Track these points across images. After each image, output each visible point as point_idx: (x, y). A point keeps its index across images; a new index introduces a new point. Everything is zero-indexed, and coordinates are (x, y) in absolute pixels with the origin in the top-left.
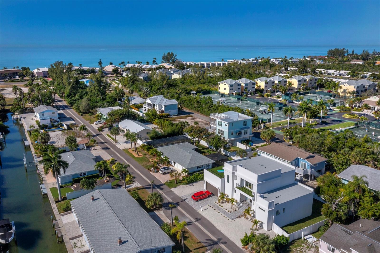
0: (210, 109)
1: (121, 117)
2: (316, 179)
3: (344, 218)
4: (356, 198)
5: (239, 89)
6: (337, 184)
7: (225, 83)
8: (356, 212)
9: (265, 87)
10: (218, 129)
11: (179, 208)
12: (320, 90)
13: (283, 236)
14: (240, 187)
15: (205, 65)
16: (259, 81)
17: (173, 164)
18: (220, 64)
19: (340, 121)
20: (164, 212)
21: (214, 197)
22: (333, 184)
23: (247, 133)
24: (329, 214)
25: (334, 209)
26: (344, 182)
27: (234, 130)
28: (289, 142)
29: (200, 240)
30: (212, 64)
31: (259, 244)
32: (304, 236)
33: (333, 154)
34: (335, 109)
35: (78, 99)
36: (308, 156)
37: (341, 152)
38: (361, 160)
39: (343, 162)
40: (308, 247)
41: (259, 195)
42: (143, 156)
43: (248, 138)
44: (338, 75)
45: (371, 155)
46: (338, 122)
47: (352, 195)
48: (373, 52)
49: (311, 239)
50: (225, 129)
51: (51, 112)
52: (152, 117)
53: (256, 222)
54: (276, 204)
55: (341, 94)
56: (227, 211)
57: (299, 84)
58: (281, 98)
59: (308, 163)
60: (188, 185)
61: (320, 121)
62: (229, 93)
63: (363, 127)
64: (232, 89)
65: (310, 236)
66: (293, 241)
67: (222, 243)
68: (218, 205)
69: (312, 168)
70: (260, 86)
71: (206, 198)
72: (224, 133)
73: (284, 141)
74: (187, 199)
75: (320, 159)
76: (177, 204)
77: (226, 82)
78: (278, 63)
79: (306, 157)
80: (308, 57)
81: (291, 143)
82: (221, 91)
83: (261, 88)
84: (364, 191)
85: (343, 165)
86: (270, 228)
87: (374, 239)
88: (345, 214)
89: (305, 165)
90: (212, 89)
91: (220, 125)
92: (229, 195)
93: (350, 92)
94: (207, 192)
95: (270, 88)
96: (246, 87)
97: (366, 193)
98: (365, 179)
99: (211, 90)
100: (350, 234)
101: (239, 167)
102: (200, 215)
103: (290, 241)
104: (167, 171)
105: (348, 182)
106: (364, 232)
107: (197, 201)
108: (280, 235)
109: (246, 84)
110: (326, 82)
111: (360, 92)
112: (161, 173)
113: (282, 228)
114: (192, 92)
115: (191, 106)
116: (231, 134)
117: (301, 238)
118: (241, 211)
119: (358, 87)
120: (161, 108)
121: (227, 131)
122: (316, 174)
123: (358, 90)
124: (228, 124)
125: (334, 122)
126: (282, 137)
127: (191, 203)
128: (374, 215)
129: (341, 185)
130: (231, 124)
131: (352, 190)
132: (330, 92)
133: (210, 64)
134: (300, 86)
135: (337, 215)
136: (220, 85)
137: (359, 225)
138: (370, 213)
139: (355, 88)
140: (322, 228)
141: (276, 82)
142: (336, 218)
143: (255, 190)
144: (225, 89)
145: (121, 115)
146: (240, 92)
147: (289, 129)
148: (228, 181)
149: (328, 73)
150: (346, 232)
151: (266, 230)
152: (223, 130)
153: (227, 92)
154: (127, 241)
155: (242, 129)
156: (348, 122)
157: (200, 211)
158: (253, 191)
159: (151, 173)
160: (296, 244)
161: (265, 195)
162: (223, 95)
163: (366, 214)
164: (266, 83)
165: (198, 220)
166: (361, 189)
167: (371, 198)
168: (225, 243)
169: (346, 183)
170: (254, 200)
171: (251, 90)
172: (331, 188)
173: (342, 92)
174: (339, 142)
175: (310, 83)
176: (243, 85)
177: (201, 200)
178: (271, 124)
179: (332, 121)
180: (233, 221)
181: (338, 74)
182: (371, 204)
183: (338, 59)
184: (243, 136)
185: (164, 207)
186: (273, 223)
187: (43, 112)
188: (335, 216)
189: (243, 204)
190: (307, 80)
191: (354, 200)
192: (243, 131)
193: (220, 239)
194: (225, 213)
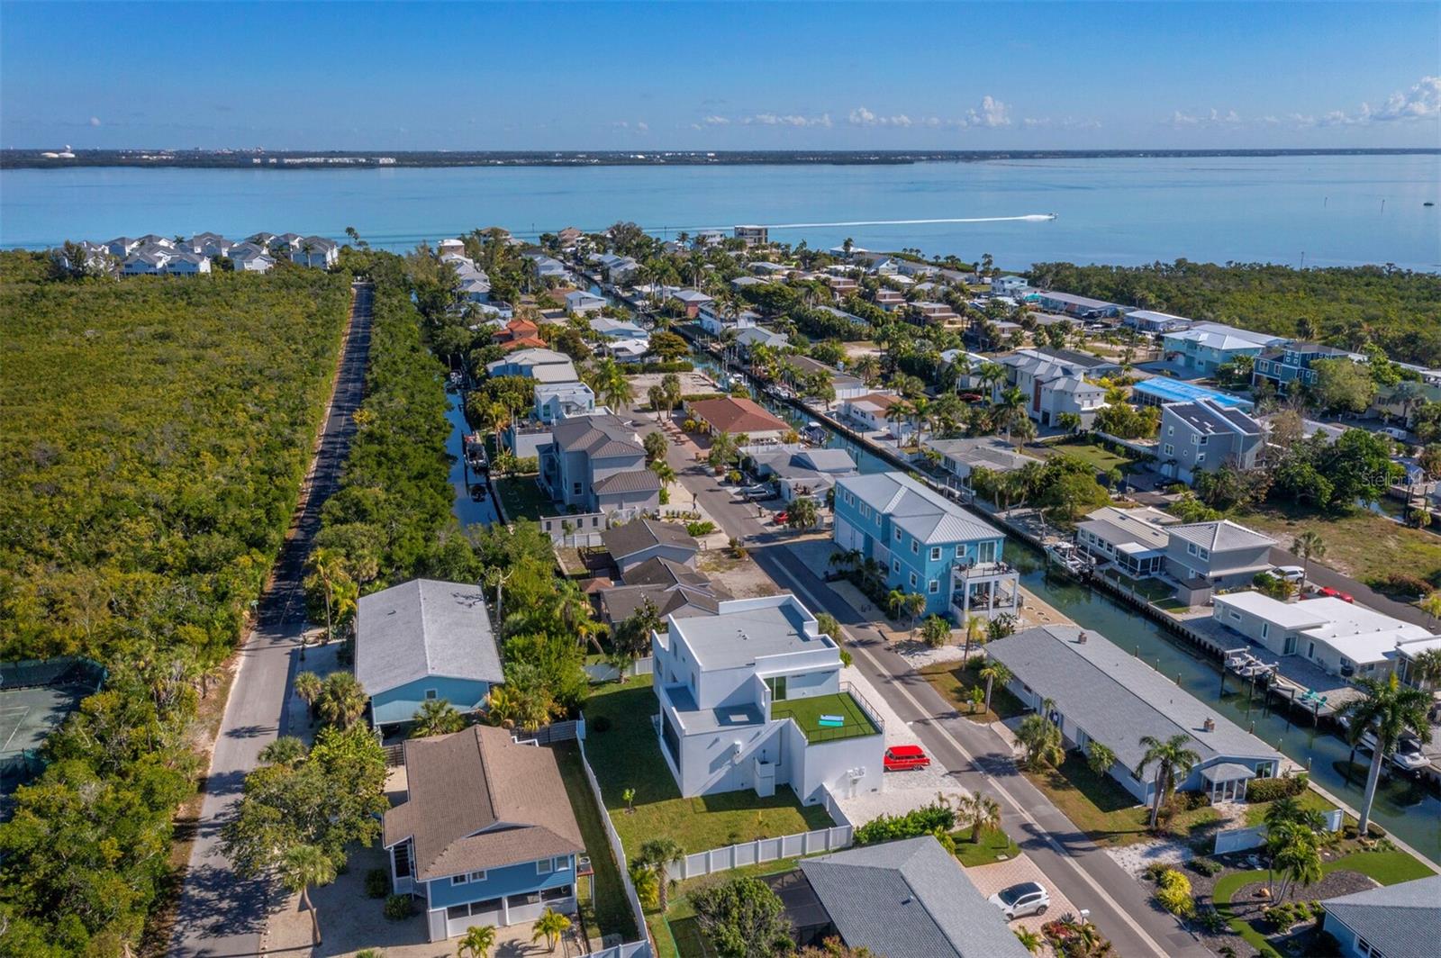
11: (969, 757)
67: (885, 677)
74: (943, 776)
76: (972, 768)
165: (924, 722)
168: (881, 675)
185: (1010, 763)
193: (888, 682)
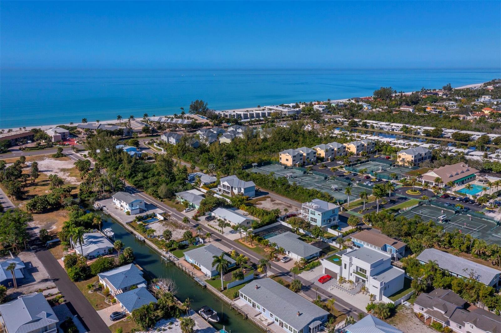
0: (287, 190)
1: (214, 205)
2: (400, 260)
3: (425, 289)
4: (432, 275)
5: (301, 159)
6: (417, 264)
7: (287, 154)
8: (432, 284)
9: (326, 155)
10: (311, 218)
11: (312, 289)
12: (378, 156)
13: (391, 303)
14: (355, 272)
15: (242, 116)
16: (319, 148)
17: (287, 253)
18: (259, 114)
19: (406, 199)
20: (304, 293)
21: (333, 279)
22: (415, 265)
23: (335, 220)
24: (416, 287)
25: (419, 283)
26: (421, 262)
27: (326, 218)
28: (369, 225)
29: (339, 310)
30: (250, 114)
31: (380, 309)
32: (403, 302)
33: (409, 238)
34: (398, 183)
35: (142, 179)
36: (393, 242)
37: (415, 236)
38: (430, 244)
39: (417, 245)
40: (406, 309)
41: (371, 277)
42: (255, 246)
43: (336, 224)
44: (391, 130)
45: (436, 238)
46: (404, 200)
47: (429, 274)
48: (422, 89)
49: (407, 304)
50: (318, 217)
51: (139, 202)
52: (239, 203)
53: (372, 296)
54: (384, 283)
55: (400, 163)
56: (347, 289)
57: (357, 150)
58: (344, 169)
59: (393, 248)
60: (309, 271)
61: (389, 201)
62: (292, 164)
63: (425, 205)
64: (295, 160)
65: (406, 302)
66: (396, 306)
68: (339, 285)
69: (397, 252)
70: (320, 154)
71: (328, 281)
72: (317, 221)
73: (364, 224)
74: (315, 282)
75: (402, 244)
76: (310, 286)
77: (289, 153)
78: (323, 110)
79: (392, 244)
80: (352, 99)
81: (370, 225)
82: (283, 161)
83: (322, 156)
84: (436, 270)
85: (417, 248)
86: (381, 299)
87: (445, 300)
88: (426, 286)
89: (391, 250)
90: (273, 158)
91: (313, 214)
92: (346, 277)
93: (408, 162)
94: (328, 276)
95: (331, 156)
96: (308, 156)
97: (438, 271)
98: (436, 262)
99: (271, 160)
100: (431, 299)
101: (353, 258)
102: (330, 293)
103: (395, 306)
104: (287, 260)
105: (425, 263)
106: (439, 297)
107: (323, 283)
108: (389, 303)
109: (308, 154)
110: (383, 146)
111: (417, 161)
112: (283, 262)
113: (388, 297)
114: (253, 164)
115: (263, 185)
116: (323, 221)
117: (401, 304)
118: (358, 289)
119: (415, 156)
120: (239, 190)
121: (321, 220)
122: (400, 256)
123: (416, 159)
124: (321, 214)
125: (400, 200)
126: (361, 219)
127: (319, 285)
128: (443, 286)
129: (420, 265)
130: (324, 214)
131: (429, 270)
132: (388, 159)
133: (247, 114)
134: (358, 151)
135: (422, 287)
136: (281, 155)
137: (436, 292)
138: (441, 285)
139: (412, 157)
140: (412, 297)
141: (335, 149)
142: (421, 289)
143: (368, 274)
144: (287, 160)
145: (214, 204)
146: (302, 162)
147: (365, 210)
148: (345, 268)
149: (381, 128)
150: (429, 298)
151: (378, 300)
152: (315, 218)
153: (290, 163)
154: (302, 314)
155: (331, 216)
156: (412, 199)
157: (329, 290)
158: (367, 275)
159: (273, 262)
160: (399, 308)
161: (376, 277)
162: (286, 167)
163: (438, 285)
164: (327, 151)
165: (330, 297)
166: (434, 269)
167: (441, 275)
169: (423, 263)
170: (367, 281)
171: (312, 160)
172: (413, 268)
173: (401, 161)
174: (412, 227)
175: (368, 148)
176: (305, 154)
177: (325, 282)
178: (347, 204)
179: (399, 198)
180: (354, 296)
181: (390, 128)
182: (441, 279)
183: (386, 103)
184: (333, 223)
185: (303, 289)
186: (383, 296)
187: (132, 203)
188: (420, 288)
189: (358, 284)
190: (365, 145)
191: (430, 276)
192: (332, 219)
193: (351, 309)
194: (347, 291)
